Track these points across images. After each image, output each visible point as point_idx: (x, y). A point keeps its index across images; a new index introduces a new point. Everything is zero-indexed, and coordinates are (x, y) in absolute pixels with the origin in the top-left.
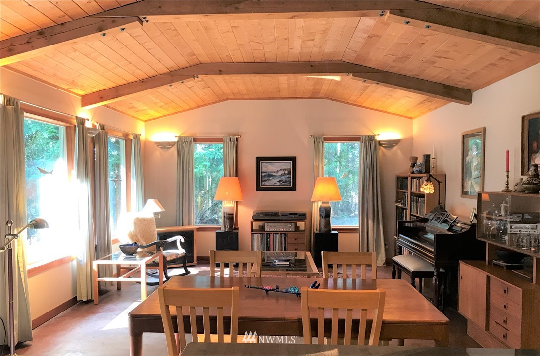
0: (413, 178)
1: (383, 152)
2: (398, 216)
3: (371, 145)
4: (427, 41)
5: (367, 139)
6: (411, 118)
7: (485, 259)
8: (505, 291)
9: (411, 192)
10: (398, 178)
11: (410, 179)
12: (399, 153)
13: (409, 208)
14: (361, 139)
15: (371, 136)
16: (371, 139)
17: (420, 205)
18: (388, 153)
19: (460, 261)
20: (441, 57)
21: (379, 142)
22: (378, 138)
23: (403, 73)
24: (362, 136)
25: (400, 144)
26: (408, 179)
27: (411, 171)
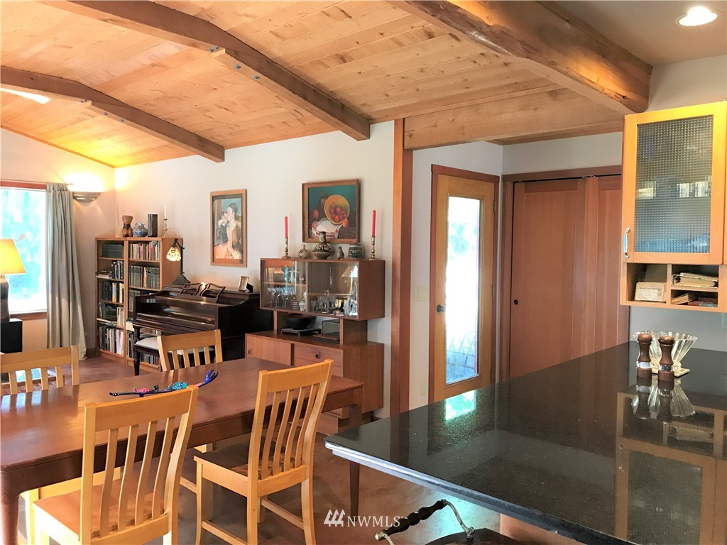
0: (130, 242)
1: (77, 208)
2: (100, 292)
3: (61, 198)
4: (222, 88)
5: (56, 188)
6: (113, 167)
7: (272, 329)
8: (317, 356)
9: (129, 261)
10: (99, 242)
11: (126, 243)
12: (99, 208)
13: (126, 280)
14: (48, 188)
15: (62, 185)
16: (61, 189)
17: (148, 276)
18: (84, 209)
19: (246, 334)
20: (221, 107)
21: (73, 193)
22: (71, 189)
23: (156, 114)
24: (50, 184)
25: (99, 198)
26: (123, 245)
27: (125, 233)
